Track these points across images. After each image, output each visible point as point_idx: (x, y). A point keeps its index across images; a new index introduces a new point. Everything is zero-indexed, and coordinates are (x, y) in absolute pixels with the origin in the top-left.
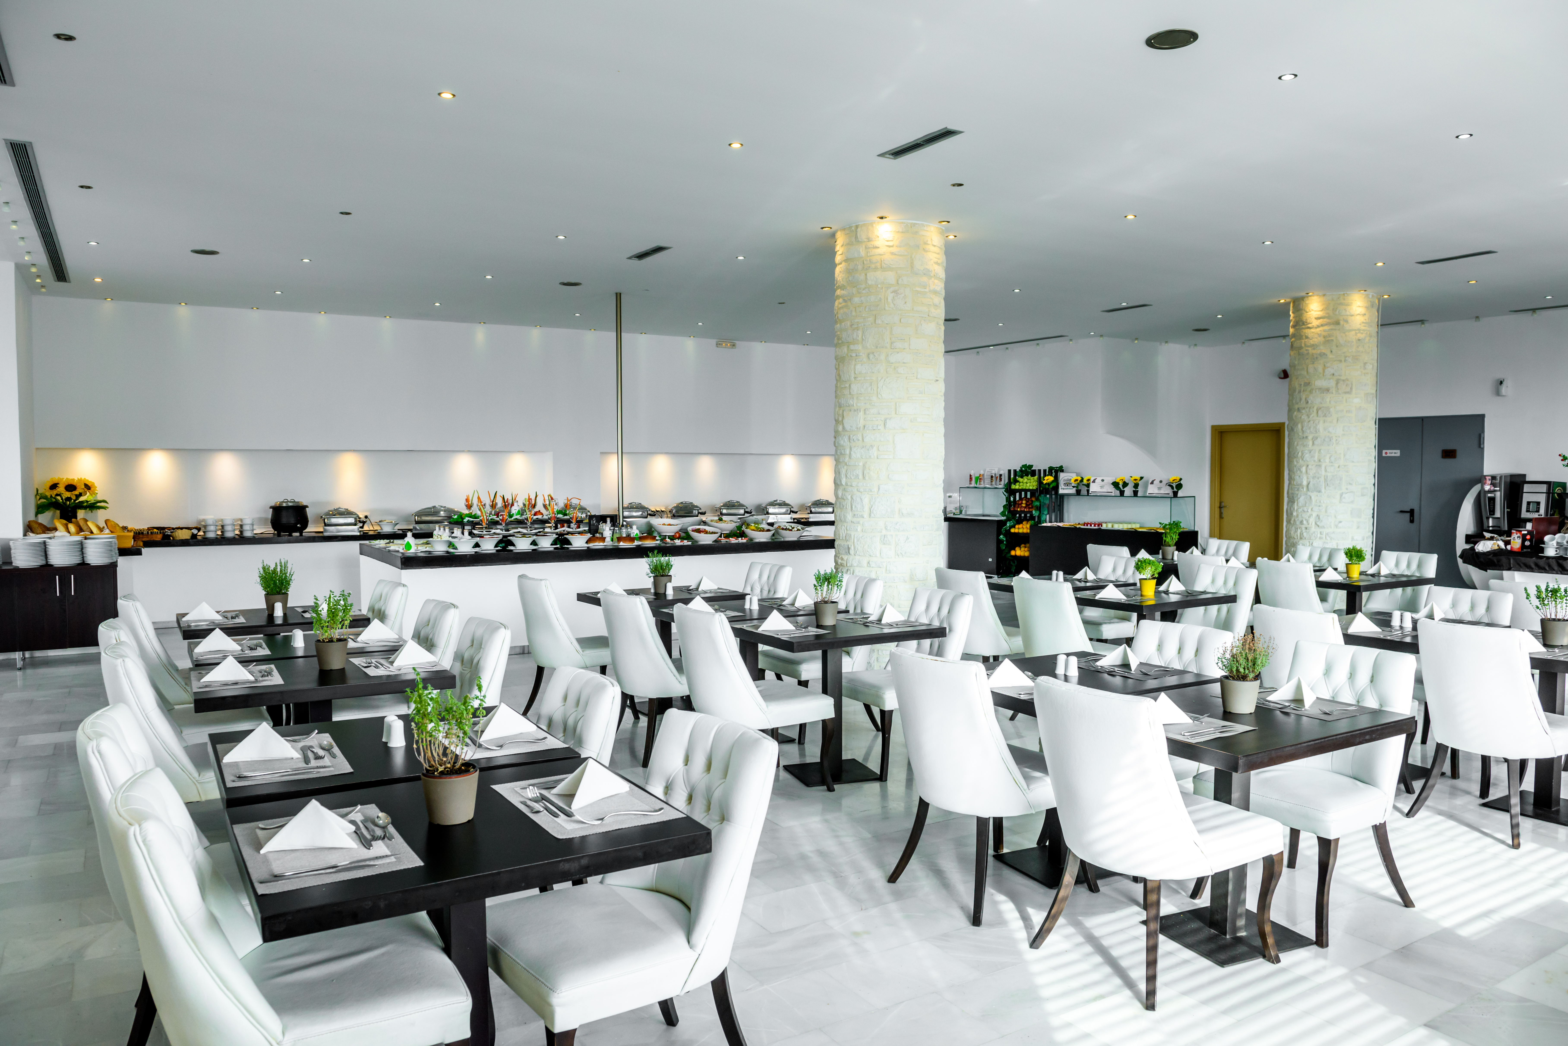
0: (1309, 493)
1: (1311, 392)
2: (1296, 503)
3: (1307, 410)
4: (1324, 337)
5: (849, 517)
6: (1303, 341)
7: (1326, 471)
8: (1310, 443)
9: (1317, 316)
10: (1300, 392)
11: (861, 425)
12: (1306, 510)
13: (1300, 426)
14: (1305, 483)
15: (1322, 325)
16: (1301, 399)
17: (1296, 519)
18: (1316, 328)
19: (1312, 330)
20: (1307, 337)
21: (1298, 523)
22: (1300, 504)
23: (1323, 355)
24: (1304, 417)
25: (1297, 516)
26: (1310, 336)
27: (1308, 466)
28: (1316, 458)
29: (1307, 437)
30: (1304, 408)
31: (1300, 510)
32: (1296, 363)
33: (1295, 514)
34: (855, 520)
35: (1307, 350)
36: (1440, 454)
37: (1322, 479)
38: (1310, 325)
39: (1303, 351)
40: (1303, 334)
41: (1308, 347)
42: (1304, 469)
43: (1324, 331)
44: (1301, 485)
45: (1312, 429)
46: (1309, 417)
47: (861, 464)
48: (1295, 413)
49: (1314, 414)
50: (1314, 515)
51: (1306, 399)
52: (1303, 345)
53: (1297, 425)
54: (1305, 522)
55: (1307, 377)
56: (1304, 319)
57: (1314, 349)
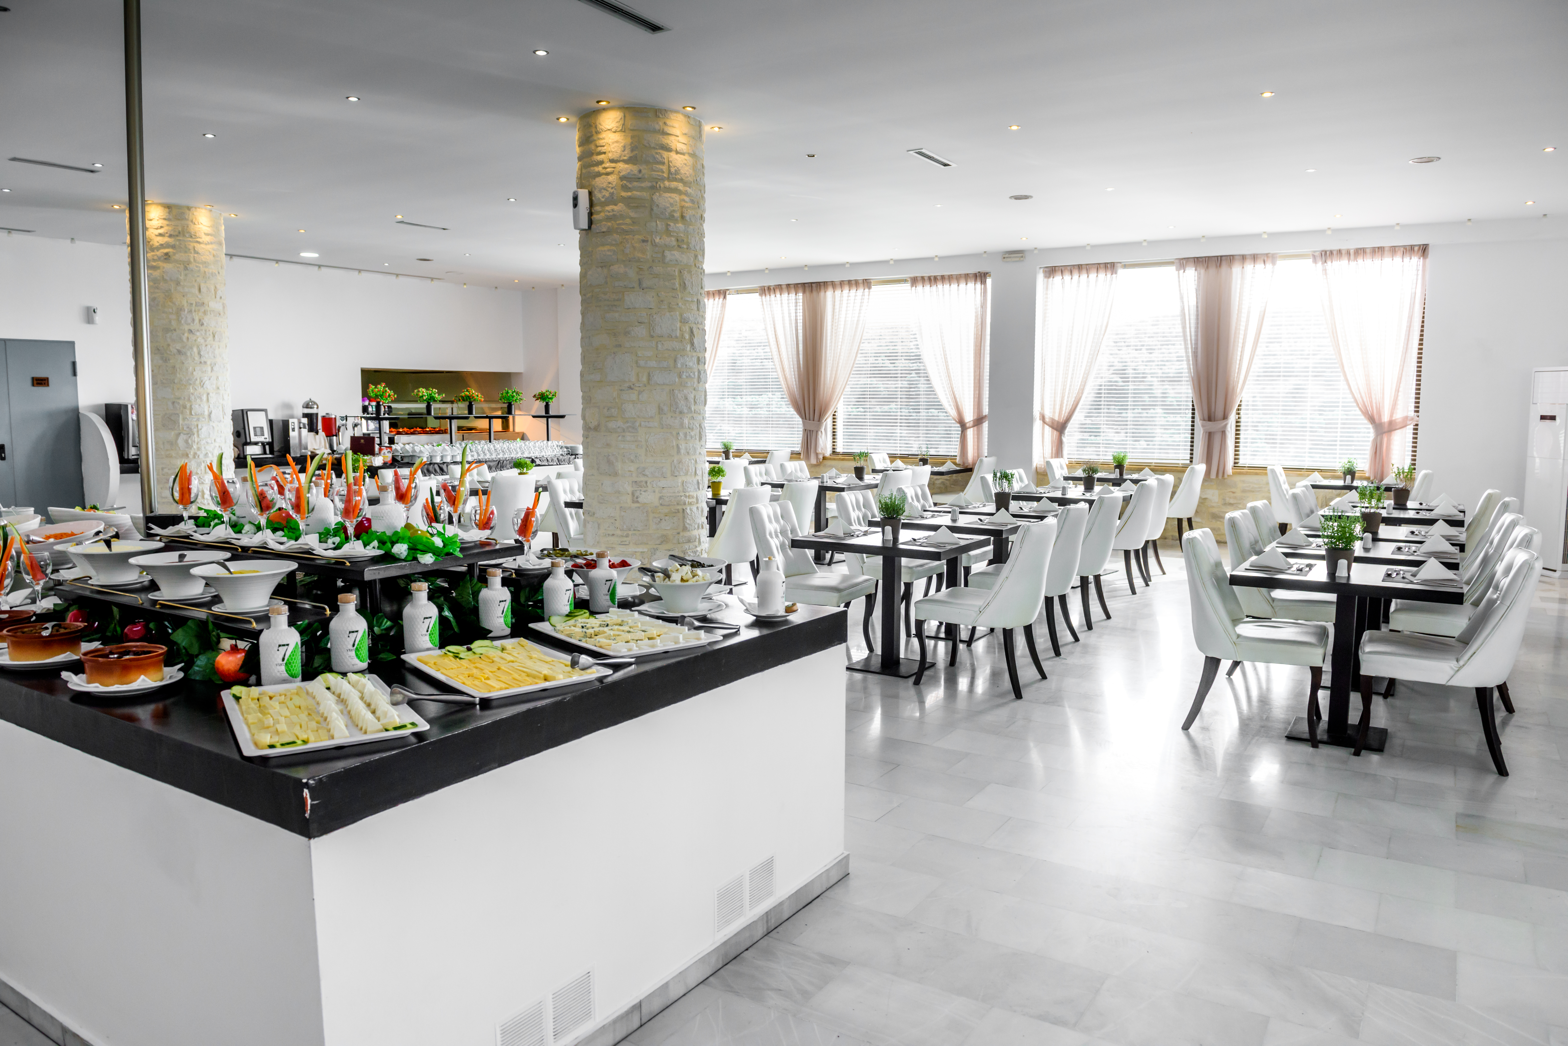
0: (211, 423)
1: (205, 313)
2: (196, 435)
3: (203, 333)
4: (214, 256)
6: (192, 255)
7: (223, 399)
8: (209, 369)
9: (206, 232)
10: (190, 311)
12: (210, 442)
13: (195, 350)
14: (206, 413)
15: (211, 243)
16: (193, 320)
17: (198, 453)
18: (206, 244)
19: (202, 246)
20: (197, 253)
21: (201, 456)
22: (202, 436)
23: (213, 274)
24: (200, 340)
25: (199, 449)
26: (200, 251)
27: (208, 394)
28: (214, 386)
29: (205, 363)
30: (198, 331)
31: (203, 442)
32: (182, 278)
33: (195, 447)
35: (197, 267)
36: (29, 382)
37: (220, 408)
38: (199, 240)
39: (192, 266)
40: (191, 247)
41: (198, 263)
42: (204, 398)
43: (213, 249)
44: (202, 414)
45: (210, 354)
46: (206, 341)
48: (186, 335)
49: (211, 338)
50: (217, 445)
51: (200, 320)
52: (192, 260)
53: (191, 348)
54: (210, 455)
55: (199, 296)
56: (192, 232)
57: (206, 267)
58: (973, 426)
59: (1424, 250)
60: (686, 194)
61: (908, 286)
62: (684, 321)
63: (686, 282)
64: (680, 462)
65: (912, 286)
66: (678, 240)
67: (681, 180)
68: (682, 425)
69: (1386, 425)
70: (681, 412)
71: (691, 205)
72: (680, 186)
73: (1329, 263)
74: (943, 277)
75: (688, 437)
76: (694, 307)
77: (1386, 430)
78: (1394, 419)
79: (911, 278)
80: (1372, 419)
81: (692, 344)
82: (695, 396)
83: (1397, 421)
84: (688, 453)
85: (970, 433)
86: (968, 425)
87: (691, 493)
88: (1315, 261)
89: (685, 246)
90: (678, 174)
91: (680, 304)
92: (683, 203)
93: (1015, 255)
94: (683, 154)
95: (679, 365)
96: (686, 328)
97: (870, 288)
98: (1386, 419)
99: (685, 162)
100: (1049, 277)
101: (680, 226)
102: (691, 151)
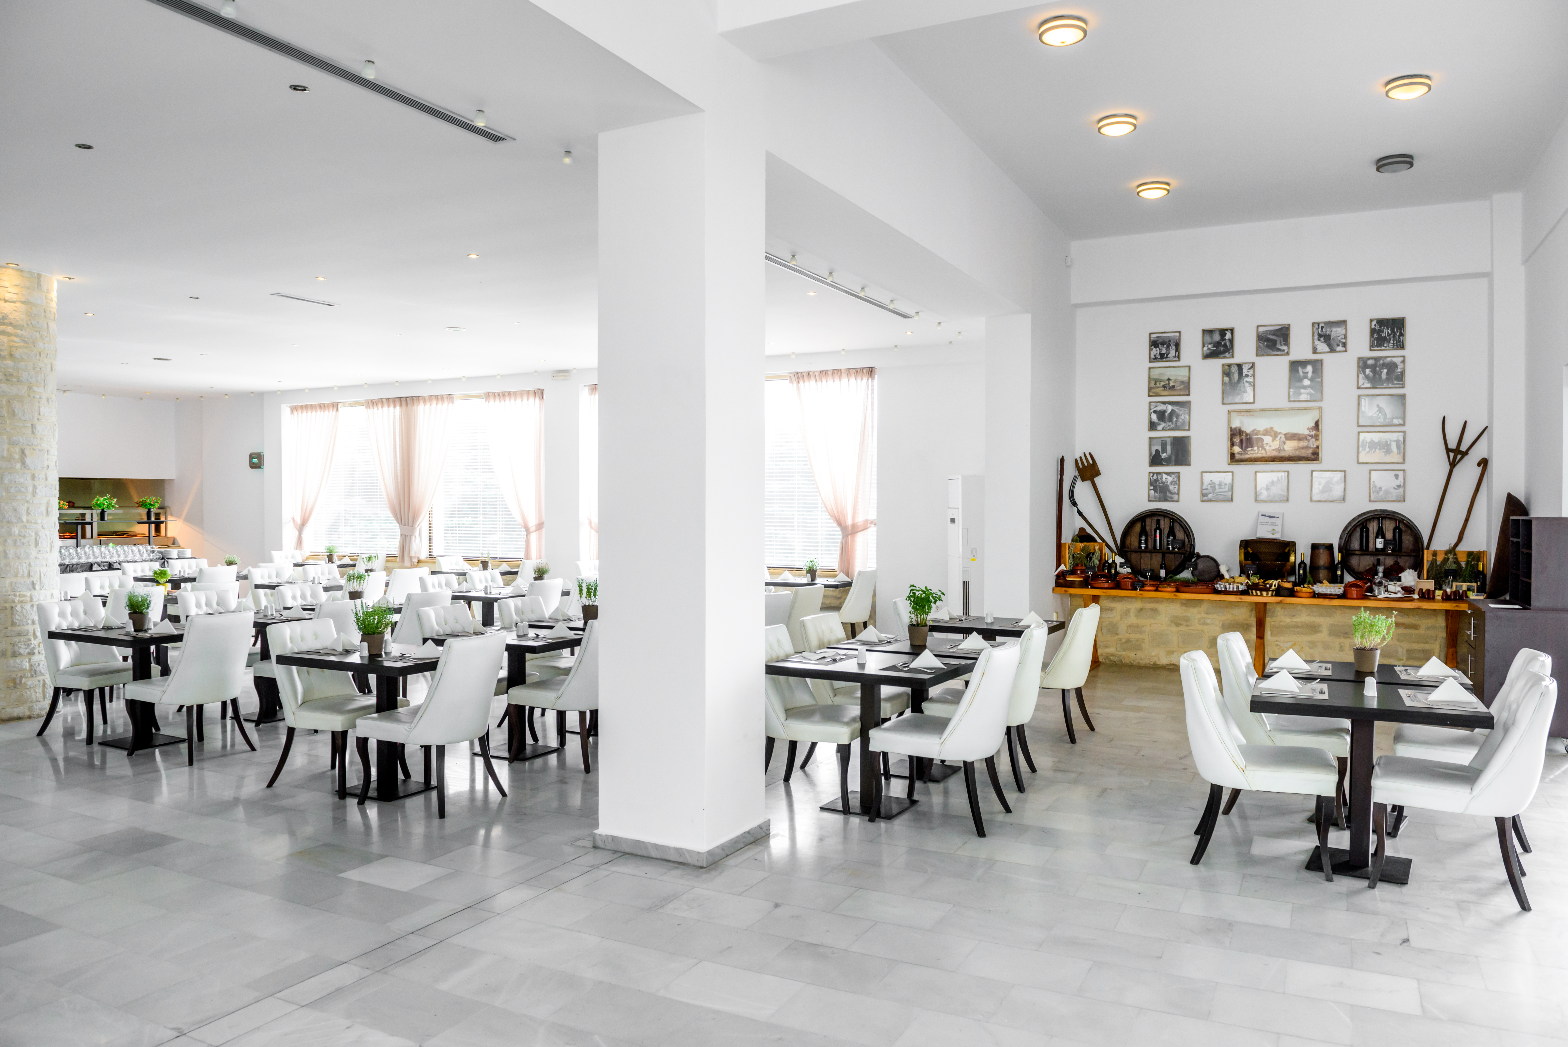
5: (33, 552)
11: (45, 466)
34: (39, 556)
47: (45, 502)
58: (536, 531)
59: (871, 371)
60: (16, 335)
61: (482, 401)
62: (13, 443)
63: (16, 411)
64: (7, 565)
65: (486, 401)
66: (5, 375)
67: (11, 324)
68: (10, 534)
69: (850, 528)
70: (9, 522)
71: (23, 344)
72: (9, 329)
73: (801, 383)
74: (509, 393)
75: (18, 544)
76: (28, 431)
77: (850, 532)
78: (856, 522)
79: (484, 394)
80: (839, 524)
81: (23, 463)
82: (28, 509)
83: (859, 524)
84: (18, 558)
85: (533, 537)
86: (531, 530)
87: (22, 593)
88: (791, 382)
89: (14, 380)
90: (6, 319)
91: (8, 429)
92: (13, 344)
93: (562, 373)
94: (14, 302)
95: (6, 481)
96: (17, 450)
97: (453, 402)
98: (849, 522)
99: (16, 309)
100: (592, 394)
101: (9, 362)
102: (23, 299)
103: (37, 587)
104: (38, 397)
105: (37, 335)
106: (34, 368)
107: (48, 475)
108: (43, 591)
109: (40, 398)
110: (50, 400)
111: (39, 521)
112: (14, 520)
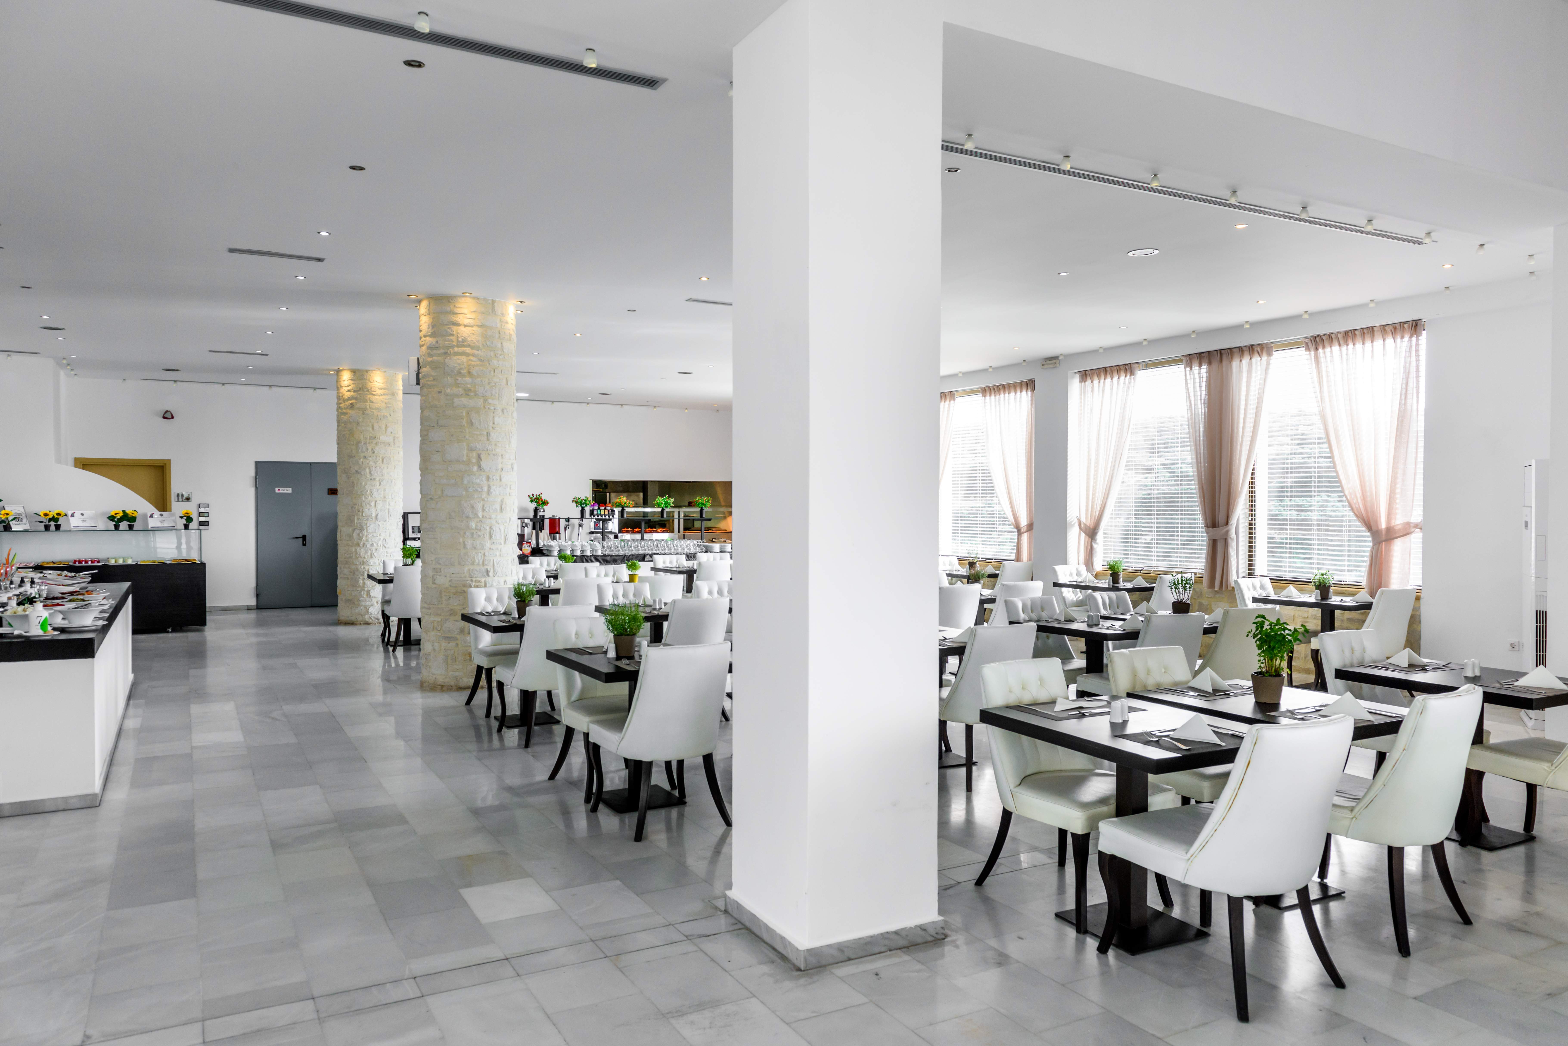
0: (377, 522)
1: (377, 444)
2: (365, 531)
3: (374, 458)
4: (386, 403)
5: (488, 544)
6: (368, 404)
7: (389, 505)
8: (378, 484)
9: (380, 387)
10: (365, 443)
11: (499, 468)
12: (375, 535)
13: (367, 470)
14: (374, 515)
15: (384, 395)
16: (367, 449)
17: (366, 543)
18: (379, 396)
19: (376, 397)
20: (372, 402)
21: (368, 546)
22: (370, 531)
23: (385, 417)
24: (371, 463)
25: (367, 540)
26: (374, 401)
27: (376, 501)
28: (382, 496)
29: (374, 479)
30: (371, 457)
31: (370, 536)
32: (361, 420)
33: (364, 539)
34: (493, 547)
35: (371, 412)
36: (326, 492)
37: (387, 511)
38: (373, 393)
39: (368, 412)
40: (368, 399)
41: (373, 409)
42: (373, 504)
43: (385, 399)
44: (371, 516)
45: (379, 473)
46: (376, 464)
47: (499, 500)
48: (362, 460)
49: (380, 461)
50: (382, 538)
51: (372, 449)
52: (368, 407)
53: (365, 469)
54: (375, 545)
55: (373, 433)
56: (369, 387)
57: (378, 412)
58: (1027, 532)
59: (1415, 326)
60: (474, 355)
61: (979, 397)
62: (471, 449)
63: (473, 421)
64: (466, 554)
65: (982, 396)
66: (465, 390)
67: (469, 346)
68: (468, 527)
69: (1384, 532)
70: (468, 517)
71: (479, 363)
72: (468, 350)
73: (1321, 350)
74: (1004, 386)
75: (475, 536)
76: (484, 438)
77: (1384, 538)
78: (1393, 524)
79: (981, 388)
80: (1369, 527)
81: (480, 466)
82: (483, 506)
83: (1397, 528)
84: (475, 548)
85: (1025, 537)
86: (1022, 530)
87: (478, 579)
88: (1308, 349)
89: (472, 394)
90: (465, 342)
91: (467, 437)
92: (470, 363)
93: (1051, 361)
94: (472, 326)
95: (465, 482)
96: (474, 454)
97: (954, 400)
98: (1383, 525)
99: (473, 332)
100: (1082, 382)
101: (468, 379)
102: (479, 324)
103: (491, 574)
104: (492, 408)
105: (492, 354)
106: (489, 383)
107: (502, 476)
108: (496, 578)
109: (495, 409)
110: (505, 411)
111: (493, 517)
112: (471, 515)
